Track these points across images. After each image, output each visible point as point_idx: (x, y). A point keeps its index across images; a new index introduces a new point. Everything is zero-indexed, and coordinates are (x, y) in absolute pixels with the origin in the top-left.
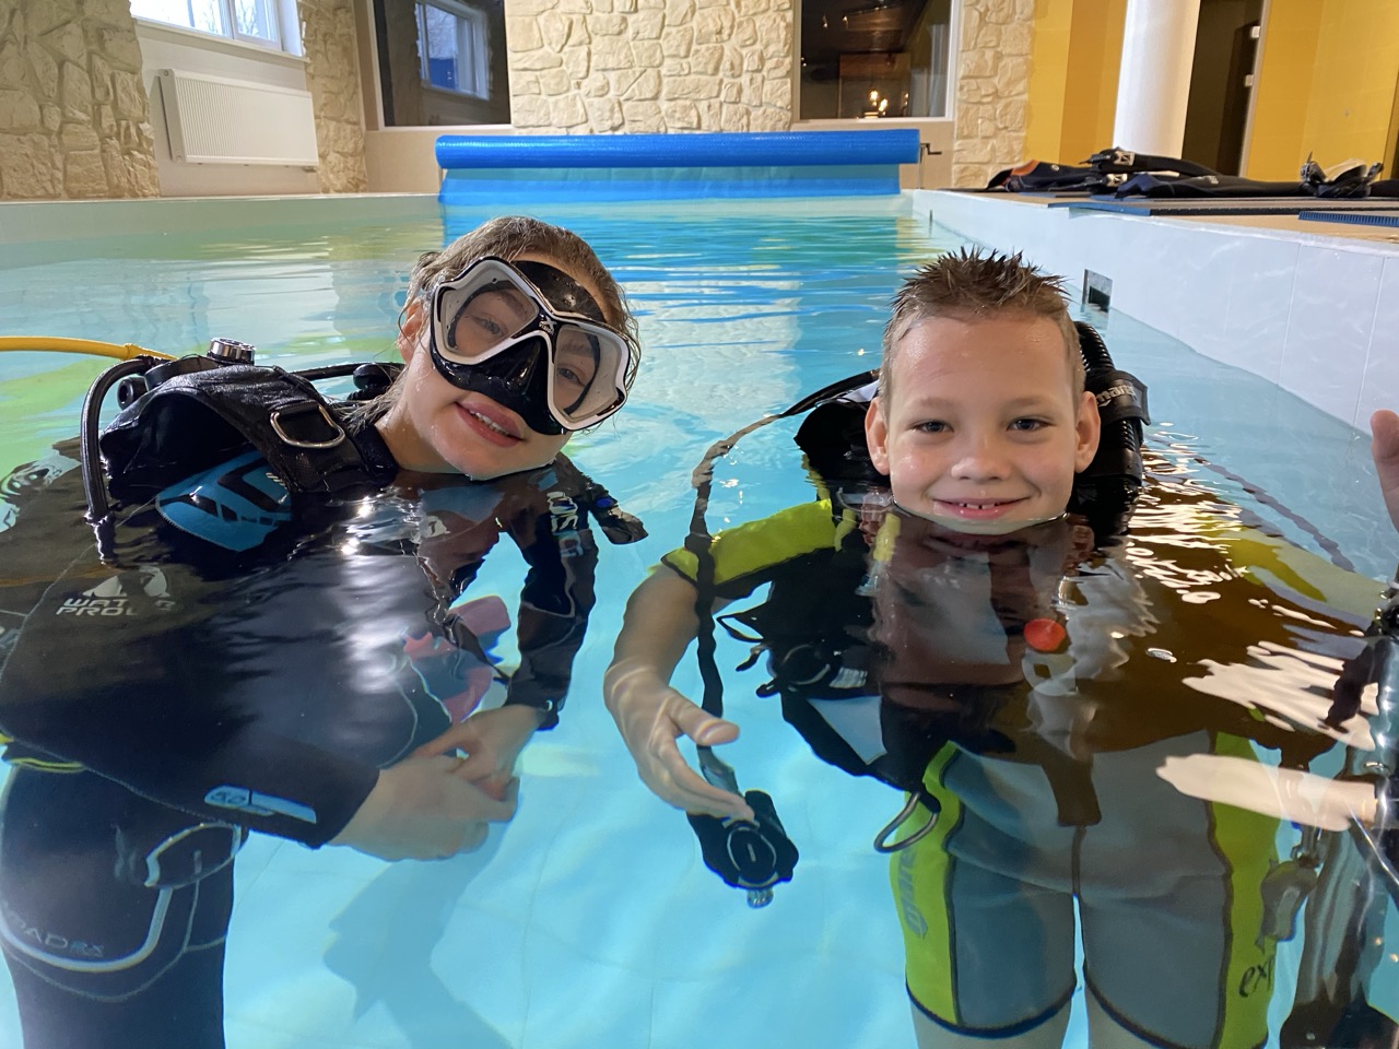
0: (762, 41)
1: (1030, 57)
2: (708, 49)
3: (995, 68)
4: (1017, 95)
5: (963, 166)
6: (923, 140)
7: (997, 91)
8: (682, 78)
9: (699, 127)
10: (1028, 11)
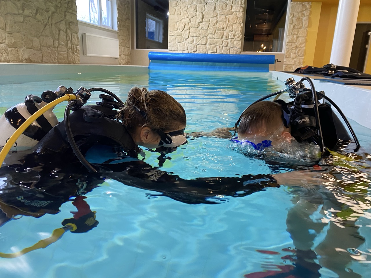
0: (234, 31)
1: (306, 38)
2: (220, 32)
3: (297, 40)
4: (302, 47)
5: (286, 65)
6: (276, 58)
7: (297, 46)
8: (213, 39)
9: (216, 52)
10: (306, 26)
